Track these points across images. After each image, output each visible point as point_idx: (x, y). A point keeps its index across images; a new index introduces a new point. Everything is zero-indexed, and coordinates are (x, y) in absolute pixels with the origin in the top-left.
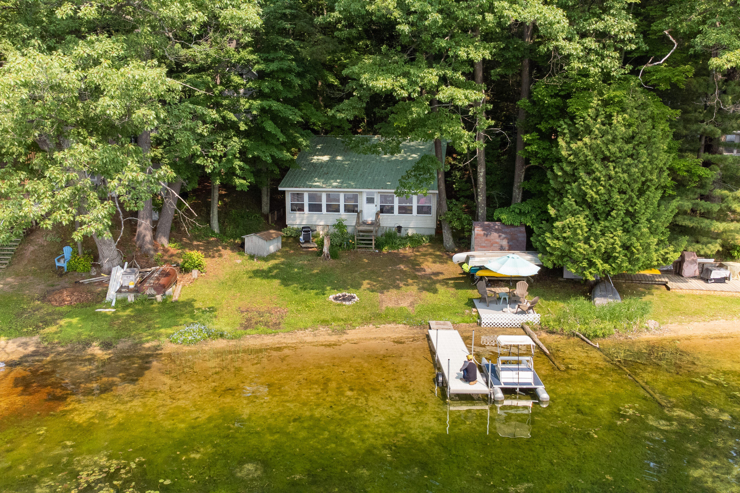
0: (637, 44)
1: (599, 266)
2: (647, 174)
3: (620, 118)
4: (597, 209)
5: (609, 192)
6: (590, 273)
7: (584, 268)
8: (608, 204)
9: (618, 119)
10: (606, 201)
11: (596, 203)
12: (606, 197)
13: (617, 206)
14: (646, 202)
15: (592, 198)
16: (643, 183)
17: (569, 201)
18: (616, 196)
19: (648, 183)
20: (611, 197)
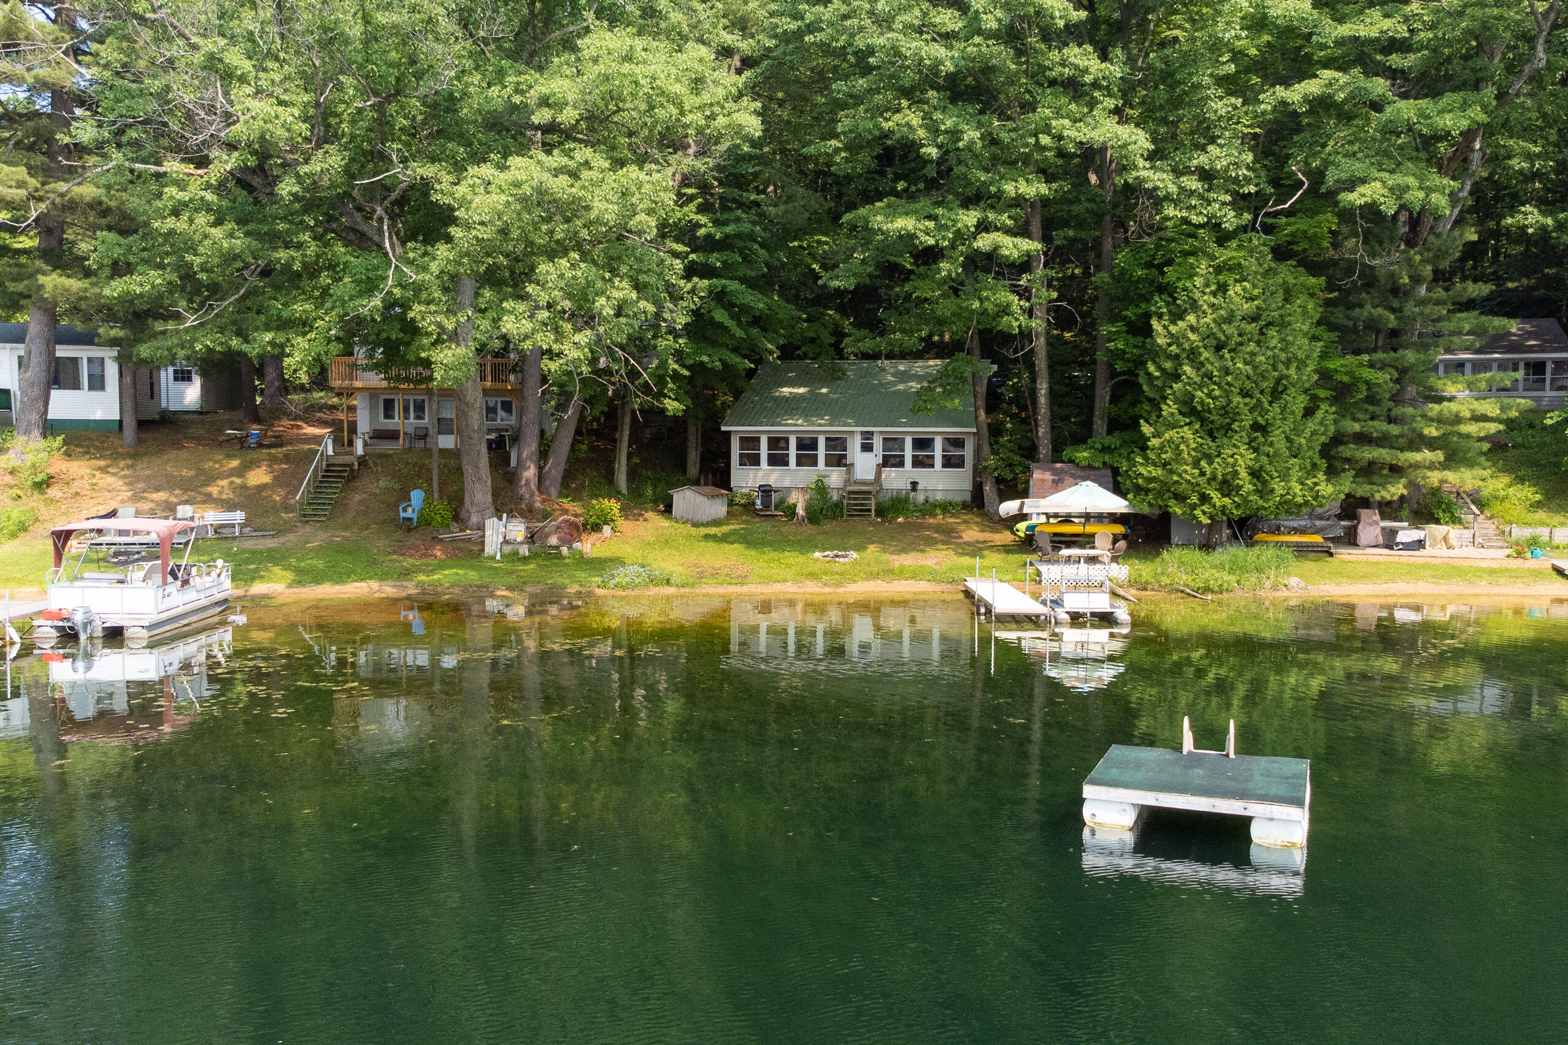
0: (1256, 185)
1: (1215, 500)
2: (1281, 367)
3: (1238, 288)
4: (1212, 422)
5: (1227, 394)
6: (1204, 513)
7: (1193, 507)
8: (1227, 413)
9: (1235, 290)
10: (1223, 408)
11: (1209, 411)
12: (1223, 401)
13: (1238, 414)
14: (1283, 409)
15: (1202, 403)
16: (1278, 381)
17: (1170, 409)
18: (1237, 399)
19: (1284, 382)
20: (1230, 401)
